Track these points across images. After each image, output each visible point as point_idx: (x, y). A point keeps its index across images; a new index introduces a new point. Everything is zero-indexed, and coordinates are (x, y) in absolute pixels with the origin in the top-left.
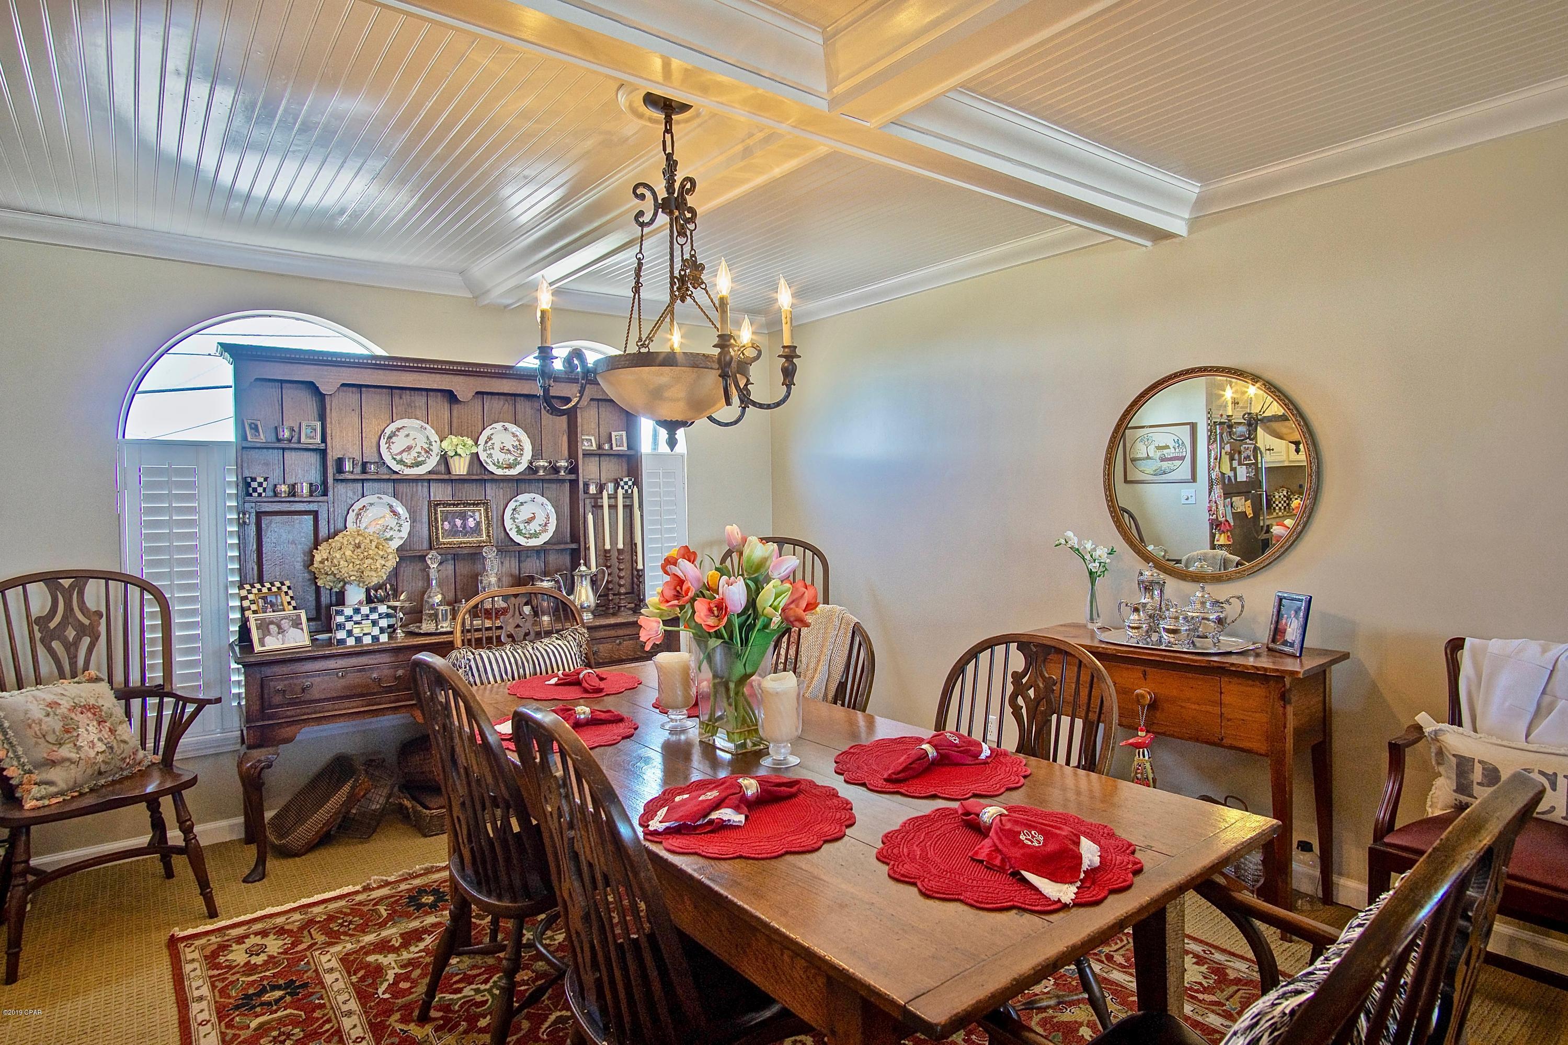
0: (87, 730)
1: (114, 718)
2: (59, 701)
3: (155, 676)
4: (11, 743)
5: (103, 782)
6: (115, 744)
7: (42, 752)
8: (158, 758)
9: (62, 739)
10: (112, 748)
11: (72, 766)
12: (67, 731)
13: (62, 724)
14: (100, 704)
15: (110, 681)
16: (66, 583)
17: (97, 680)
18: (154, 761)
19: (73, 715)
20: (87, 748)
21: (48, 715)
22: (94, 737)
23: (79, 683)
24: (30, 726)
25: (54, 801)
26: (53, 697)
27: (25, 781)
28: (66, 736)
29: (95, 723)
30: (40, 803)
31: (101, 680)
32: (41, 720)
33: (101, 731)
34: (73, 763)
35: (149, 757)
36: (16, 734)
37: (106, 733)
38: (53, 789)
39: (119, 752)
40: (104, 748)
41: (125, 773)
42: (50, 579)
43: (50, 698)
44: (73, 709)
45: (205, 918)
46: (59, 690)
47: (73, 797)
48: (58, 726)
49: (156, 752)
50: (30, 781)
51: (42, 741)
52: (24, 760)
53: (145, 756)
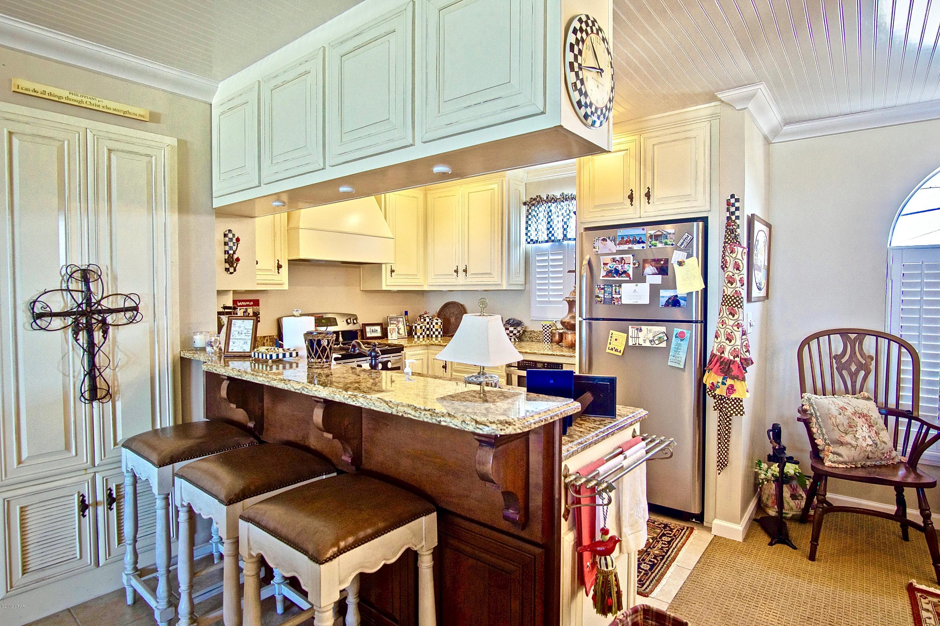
0: (862, 429)
1: (878, 425)
2: (846, 407)
3: (906, 404)
4: (820, 425)
5: (868, 463)
6: (878, 442)
7: (836, 435)
8: (905, 459)
9: (847, 430)
10: (876, 444)
11: (852, 449)
12: (850, 427)
13: (847, 421)
14: (870, 415)
15: (876, 401)
16: (853, 336)
17: (868, 399)
18: (902, 460)
19: (854, 418)
20: (861, 440)
21: (840, 414)
22: (866, 434)
23: (857, 398)
24: (830, 419)
25: (841, 466)
26: (843, 404)
27: (826, 449)
28: (850, 429)
29: (867, 426)
30: (833, 465)
31: (871, 399)
32: (836, 416)
33: (870, 432)
34: (853, 447)
35: (898, 456)
36: (823, 421)
37: (873, 434)
38: (841, 459)
39: (881, 448)
40: (871, 443)
41: (883, 463)
42: (844, 333)
43: (841, 404)
44: (855, 413)
45: (935, 583)
46: (846, 400)
47: (851, 467)
48: (846, 423)
49: (904, 454)
50: (829, 450)
51: (836, 428)
52: (826, 437)
53: (897, 455)
